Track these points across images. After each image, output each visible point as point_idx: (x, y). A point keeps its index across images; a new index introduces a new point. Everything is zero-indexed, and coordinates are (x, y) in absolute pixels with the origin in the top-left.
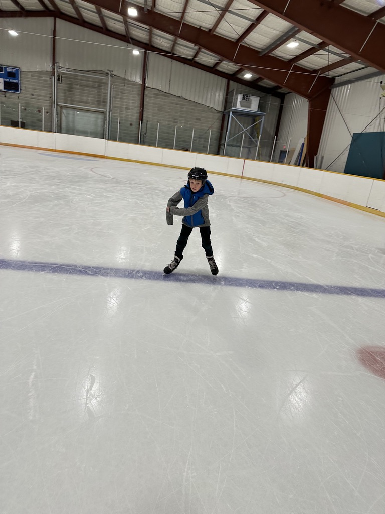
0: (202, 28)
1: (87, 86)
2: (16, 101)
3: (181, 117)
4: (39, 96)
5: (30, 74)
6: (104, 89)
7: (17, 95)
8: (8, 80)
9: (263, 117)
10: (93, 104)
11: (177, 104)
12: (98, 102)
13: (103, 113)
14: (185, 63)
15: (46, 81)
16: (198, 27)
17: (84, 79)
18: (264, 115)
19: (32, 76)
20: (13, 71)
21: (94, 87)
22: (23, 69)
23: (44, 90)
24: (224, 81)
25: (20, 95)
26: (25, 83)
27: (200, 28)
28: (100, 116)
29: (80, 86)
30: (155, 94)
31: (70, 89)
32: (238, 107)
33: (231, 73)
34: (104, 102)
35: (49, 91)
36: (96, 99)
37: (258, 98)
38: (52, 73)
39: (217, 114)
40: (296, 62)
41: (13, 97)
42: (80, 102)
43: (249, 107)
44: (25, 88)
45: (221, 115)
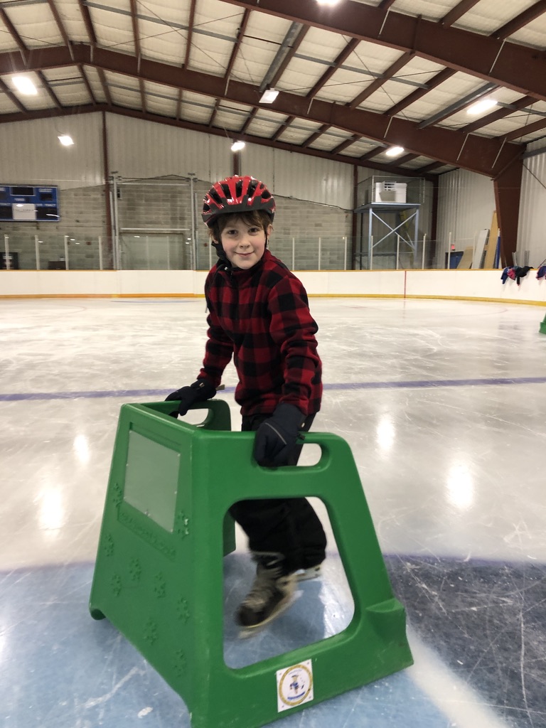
0: (337, 103)
1: (156, 200)
2: (54, 233)
3: (293, 225)
4: (87, 221)
5: (73, 193)
6: (181, 201)
7: (56, 224)
8: (41, 205)
9: (418, 211)
10: (166, 223)
11: (286, 208)
12: (172, 218)
13: (182, 234)
14: (291, 150)
15: (95, 199)
16: (332, 102)
17: (151, 190)
18: (417, 207)
19: (76, 195)
20: (49, 191)
21: (164, 200)
22: (62, 187)
23: (94, 213)
24: (350, 167)
25: (61, 224)
26: (66, 207)
27: (335, 102)
28: (176, 239)
29: (146, 200)
31: (131, 207)
32: (378, 200)
33: (359, 155)
34: (182, 219)
35: (101, 213)
36: (170, 216)
37: (405, 185)
38: (104, 188)
39: (345, 215)
40: (472, 130)
41: (49, 228)
42: (148, 223)
43: (393, 199)
44: (67, 213)
45: (350, 215)
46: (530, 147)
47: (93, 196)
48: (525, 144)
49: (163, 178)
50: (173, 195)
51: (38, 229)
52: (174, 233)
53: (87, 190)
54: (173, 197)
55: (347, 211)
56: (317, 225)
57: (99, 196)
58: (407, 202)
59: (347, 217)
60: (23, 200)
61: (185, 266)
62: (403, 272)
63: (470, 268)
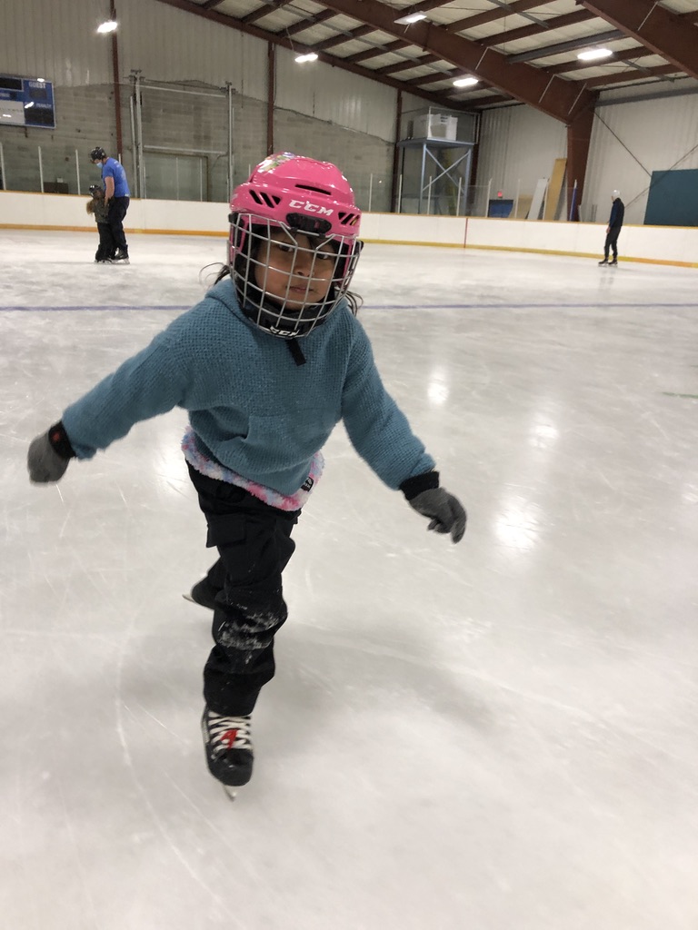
1: (176, 111)
2: (48, 143)
4: (91, 132)
5: (72, 92)
6: (206, 115)
7: (52, 133)
8: (32, 104)
9: (470, 151)
10: (188, 142)
11: (324, 134)
12: (195, 137)
13: (204, 157)
15: (100, 103)
17: (170, 97)
18: (470, 146)
19: (76, 95)
20: (41, 87)
22: (59, 83)
23: (100, 121)
24: (393, 92)
25: (57, 132)
26: (63, 110)
29: (165, 111)
30: (289, 119)
32: (430, 135)
33: (407, 78)
34: (207, 137)
35: (109, 122)
36: (193, 133)
37: (456, 119)
38: (113, 89)
39: (385, 148)
40: (558, 72)
41: (41, 136)
42: (165, 140)
43: (443, 135)
44: (64, 118)
45: (392, 149)
46: (603, 95)
47: (98, 99)
48: (598, 92)
49: (186, 84)
50: (198, 107)
51: (26, 136)
52: (198, 156)
53: (89, 88)
54: (196, 109)
55: (389, 144)
56: (358, 158)
57: (106, 99)
58: (457, 139)
59: (388, 150)
60: (8, 95)
61: (209, 197)
62: (463, 220)
63: (526, 218)
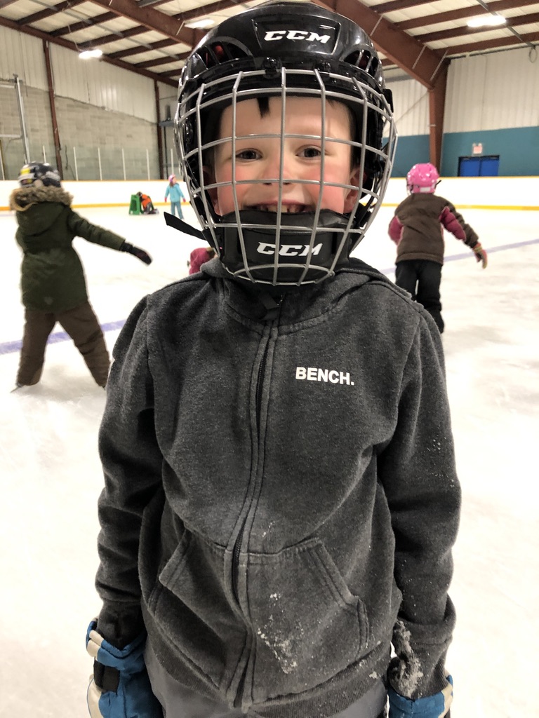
30: (69, 106)
